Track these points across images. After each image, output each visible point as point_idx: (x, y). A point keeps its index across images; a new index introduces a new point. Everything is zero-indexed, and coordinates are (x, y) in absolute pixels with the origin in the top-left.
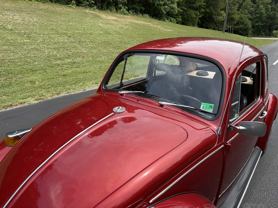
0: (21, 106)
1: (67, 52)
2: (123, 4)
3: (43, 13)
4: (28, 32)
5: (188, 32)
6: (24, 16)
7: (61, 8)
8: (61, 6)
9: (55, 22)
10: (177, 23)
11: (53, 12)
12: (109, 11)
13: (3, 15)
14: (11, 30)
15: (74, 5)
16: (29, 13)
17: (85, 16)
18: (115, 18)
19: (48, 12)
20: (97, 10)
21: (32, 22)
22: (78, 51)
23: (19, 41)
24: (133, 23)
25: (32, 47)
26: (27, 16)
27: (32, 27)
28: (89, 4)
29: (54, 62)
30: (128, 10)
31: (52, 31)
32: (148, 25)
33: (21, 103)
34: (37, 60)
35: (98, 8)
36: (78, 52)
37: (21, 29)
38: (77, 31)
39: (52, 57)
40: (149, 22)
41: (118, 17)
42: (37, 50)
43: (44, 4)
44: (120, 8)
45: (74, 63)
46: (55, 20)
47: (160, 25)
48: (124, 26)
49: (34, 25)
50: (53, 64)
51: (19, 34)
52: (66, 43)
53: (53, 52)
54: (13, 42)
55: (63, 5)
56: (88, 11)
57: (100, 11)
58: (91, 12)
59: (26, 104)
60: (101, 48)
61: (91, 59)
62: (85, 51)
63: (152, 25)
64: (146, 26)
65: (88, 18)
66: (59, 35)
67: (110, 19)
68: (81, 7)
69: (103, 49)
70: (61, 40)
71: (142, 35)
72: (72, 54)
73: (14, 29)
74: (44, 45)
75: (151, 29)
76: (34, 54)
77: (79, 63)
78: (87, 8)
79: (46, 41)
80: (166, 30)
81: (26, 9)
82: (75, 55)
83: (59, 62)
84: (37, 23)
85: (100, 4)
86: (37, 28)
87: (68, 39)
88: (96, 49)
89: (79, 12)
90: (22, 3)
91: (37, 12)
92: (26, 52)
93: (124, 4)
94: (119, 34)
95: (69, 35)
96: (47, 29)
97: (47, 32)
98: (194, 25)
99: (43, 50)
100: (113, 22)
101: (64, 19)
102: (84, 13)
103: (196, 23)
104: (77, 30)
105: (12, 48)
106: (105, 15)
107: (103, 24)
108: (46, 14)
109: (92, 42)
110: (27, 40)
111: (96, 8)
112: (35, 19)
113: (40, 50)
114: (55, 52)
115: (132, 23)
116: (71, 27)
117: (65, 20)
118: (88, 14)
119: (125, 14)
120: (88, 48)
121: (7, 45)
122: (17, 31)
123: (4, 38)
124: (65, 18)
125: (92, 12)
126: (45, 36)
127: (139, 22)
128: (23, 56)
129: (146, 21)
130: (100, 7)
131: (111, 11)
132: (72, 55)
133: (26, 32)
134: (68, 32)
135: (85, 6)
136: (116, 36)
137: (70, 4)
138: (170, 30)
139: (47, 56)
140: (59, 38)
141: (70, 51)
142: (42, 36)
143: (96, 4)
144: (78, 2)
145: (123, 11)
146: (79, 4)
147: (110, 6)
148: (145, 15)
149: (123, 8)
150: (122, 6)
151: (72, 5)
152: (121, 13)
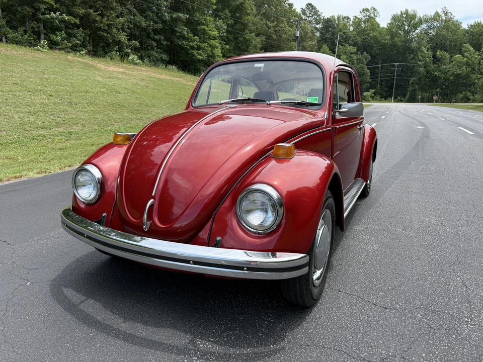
0: (17, 180)
1: (52, 117)
2: (131, 49)
7: (21, 52)
8: (20, 48)
9: (17, 73)
11: (8, 58)
12: (109, 59)
15: (44, 47)
17: (69, 65)
18: (122, 70)
20: (87, 56)
22: (70, 116)
24: (154, 78)
28: (73, 45)
29: (35, 133)
30: (141, 58)
31: (16, 86)
32: (178, 81)
33: (16, 177)
34: (3, 129)
35: (89, 53)
38: (61, 87)
39: (29, 125)
40: (179, 78)
41: (126, 68)
44: (127, 55)
45: (70, 133)
46: (16, 70)
48: (139, 82)
50: (33, 135)
52: (47, 105)
53: (28, 117)
55: (24, 48)
56: (70, 57)
57: (93, 59)
58: (77, 59)
59: (24, 179)
60: (109, 112)
61: (97, 127)
62: (83, 117)
63: (184, 82)
64: (176, 83)
65: (75, 69)
66: (30, 93)
67: (114, 72)
68: (57, 51)
69: (113, 114)
70: (37, 99)
71: (173, 95)
74: (8, 107)
75: (185, 88)
77: (78, 133)
78: (68, 52)
79: (10, 101)
82: (69, 121)
83: (42, 132)
85: (91, 47)
87: (48, 99)
88: (102, 114)
89: (56, 59)
93: (133, 49)
94: (133, 92)
95: (49, 92)
97: (7, 88)
99: (10, 114)
100: (120, 76)
101: (32, 69)
102: (65, 61)
104: (61, 85)
107: (103, 78)
109: (91, 104)
111: (86, 54)
113: (5, 115)
114: (32, 119)
115: (151, 77)
116: (49, 81)
117: (35, 70)
118: (72, 62)
119: (136, 64)
120: (87, 112)
124: (34, 67)
125: (80, 59)
127: (163, 77)
129: (174, 77)
130: (93, 53)
131: (112, 58)
132: (62, 122)
134: (46, 89)
135: (66, 50)
136: (130, 96)
137: (37, 45)
139: (20, 123)
140: (33, 98)
141: (58, 117)
143: (85, 47)
144: (50, 43)
145: (133, 60)
146: (53, 45)
147: (111, 51)
148: (170, 67)
149: (132, 55)
150: (129, 51)
151: (40, 46)
152: (130, 63)
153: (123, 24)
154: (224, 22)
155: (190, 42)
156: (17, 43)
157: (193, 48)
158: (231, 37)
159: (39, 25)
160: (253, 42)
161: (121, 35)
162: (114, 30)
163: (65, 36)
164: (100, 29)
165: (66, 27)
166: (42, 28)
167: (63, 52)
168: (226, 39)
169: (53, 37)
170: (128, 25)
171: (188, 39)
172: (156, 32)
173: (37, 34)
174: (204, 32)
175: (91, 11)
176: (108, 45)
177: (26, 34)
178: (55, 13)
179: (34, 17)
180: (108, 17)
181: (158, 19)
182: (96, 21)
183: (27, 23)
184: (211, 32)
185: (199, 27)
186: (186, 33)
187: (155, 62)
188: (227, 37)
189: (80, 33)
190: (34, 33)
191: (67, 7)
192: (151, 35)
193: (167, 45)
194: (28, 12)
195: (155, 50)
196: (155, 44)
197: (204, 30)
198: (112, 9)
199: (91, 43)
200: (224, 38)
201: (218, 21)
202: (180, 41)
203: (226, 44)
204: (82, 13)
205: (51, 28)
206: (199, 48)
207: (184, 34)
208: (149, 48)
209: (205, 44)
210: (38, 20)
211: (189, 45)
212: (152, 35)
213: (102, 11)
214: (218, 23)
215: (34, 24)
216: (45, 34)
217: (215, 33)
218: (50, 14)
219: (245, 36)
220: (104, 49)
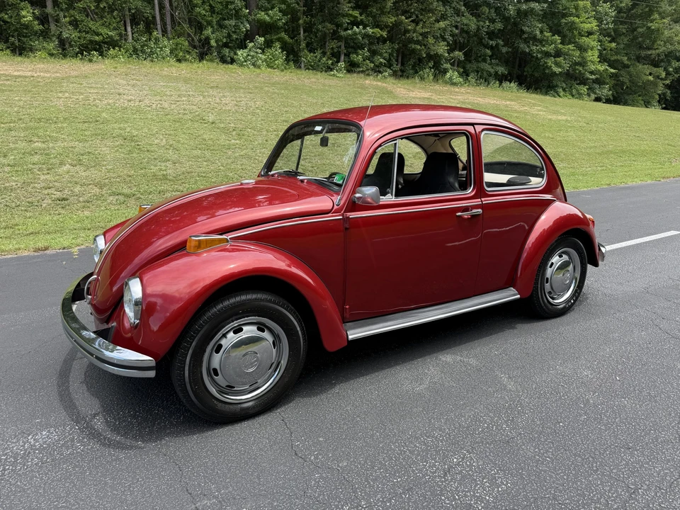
2: (452, 64)
3: (276, 91)
4: (241, 126)
5: (616, 122)
6: (240, 97)
7: (313, 80)
8: (315, 74)
9: (295, 107)
10: (598, 99)
11: (296, 88)
12: (418, 80)
13: (204, 97)
14: (213, 123)
15: (341, 70)
16: (250, 91)
19: (286, 89)
20: (391, 80)
21: (251, 109)
23: (222, 142)
25: (242, 153)
26: (245, 97)
27: (249, 117)
28: (375, 66)
30: (465, 74)
32: (506, 106)
35: (393, 74)
36: (324, 164)
37: (230, 120)
40: (512, 100)
41: (435, 92)
42: (250, 158)
43: (282, 73)
44: (445, 71)
46: (296, 104)
47: (540, 106)
49: (253, 114)
51: (225, 131)
54: (211, 143)
55: (319, 74)
56: (369, 81)
57: (397, 81)
58: (375, 83)
63: (517, 107)
65: (364, 98)
68: (355, 75)
72: (312, 167)
73: (217, 122)
76: (242, 165)
78: (368, 75)
79: (270, 142)
80: (554, 117)
81: (246, 84)
84: (261, 110)
85: (399, 65)
86: (259, 119)
89: (349, 85)
90: (242, 72)
91: (266, 89)
92: (230, 161)
93: (454, 63)
96: (277, 120)
97: (274, 127)
98: (647, 104)
101: (314, 101)
102: (358, 88)
103: (654, 98)
105: (208, 154)
106: (404, 88)
108: (283, 92)
110: (235, 140)
111: (390, 75)
112: (258, 103)
117: (316, 103)
118: (367, 88)
119: (454, 84)
121: (200, 149)
122: (222, 125)
123: (199, 136)
125: (379, 83)
126: (269, 134)
128: (222, 168)
130: (400, 73)
131: (422, 79)
133: (237, 126)
135: (366, 73)
137: (334, 69)
138: (564, 118)
141: (310, 162)
142: (265, 133)
143: (390, 66)
144: (350, 65)
145: (451, 78)
146: (352, 67)
147: (422, 69)
148: (506, 84)
149: (451, 71)
150: (448, 66)
151: (337, 71)
152: (446, 83)
153: (444, 30)
154: (612, 6)
155: (544, 46)
156: (314, 69)
157: (547, 54)
158: (623, 28)
159: (339, 44)
160: (666, 32)
161: (439, 46)
162: (431, 40)
163: (367, 54)
164: (411, 41)
165: (371, 43)
166: (343, 47)
167: (362, 75)
168: (613, 33)
169: (353, 56)
170: (451, 31)
171: (541, 42)
172: (492, 35)
173: (336, 56)
174: (572, 27)
175: (403, 17)
176: (420, 60)
177: (324, 57)
178: (358, 27)
179: (335, 36)
180: (424, 22)
181: (497, 15)
182: (407, 31)
183: (327, 43)
184: (583, 25)
185: (564, 21)
186: (538, 33)
187: (485, 78)
188: (615, 30)
189: (386, 49)
190: (333, 55)
191: (374, 17)
192: (483, 41)
193: (507, 53)
194: (329, 30)
195: (489, 61)
196: (489, 52)
197: (573, 23)
198: (431, 11)
199: (400, 60)
200: (609, 31)
201: (602, 6)
202: (529, 47)
203: (610, 42)
204: (391, 23)
205: (353, 46)
206: (558, 54)
207: (536, 35)
208: (480, 59)
209: (571, 47)
210: (339, 38)
211: (542, 52)
212: (486, 40)
213: (417, 17)
214: (600, 9)
215: (333, 44)
216: (345, 55)
217: (593, 25)
218: (352, 29)
219: (650, 24)
220: (414, 67)
